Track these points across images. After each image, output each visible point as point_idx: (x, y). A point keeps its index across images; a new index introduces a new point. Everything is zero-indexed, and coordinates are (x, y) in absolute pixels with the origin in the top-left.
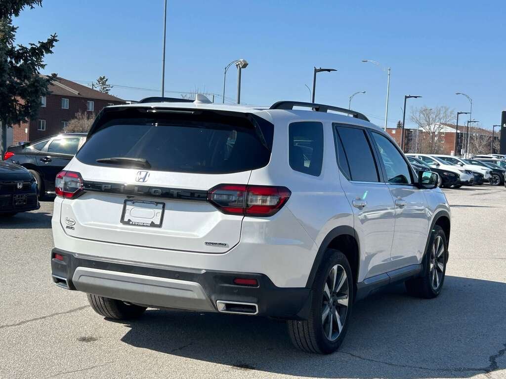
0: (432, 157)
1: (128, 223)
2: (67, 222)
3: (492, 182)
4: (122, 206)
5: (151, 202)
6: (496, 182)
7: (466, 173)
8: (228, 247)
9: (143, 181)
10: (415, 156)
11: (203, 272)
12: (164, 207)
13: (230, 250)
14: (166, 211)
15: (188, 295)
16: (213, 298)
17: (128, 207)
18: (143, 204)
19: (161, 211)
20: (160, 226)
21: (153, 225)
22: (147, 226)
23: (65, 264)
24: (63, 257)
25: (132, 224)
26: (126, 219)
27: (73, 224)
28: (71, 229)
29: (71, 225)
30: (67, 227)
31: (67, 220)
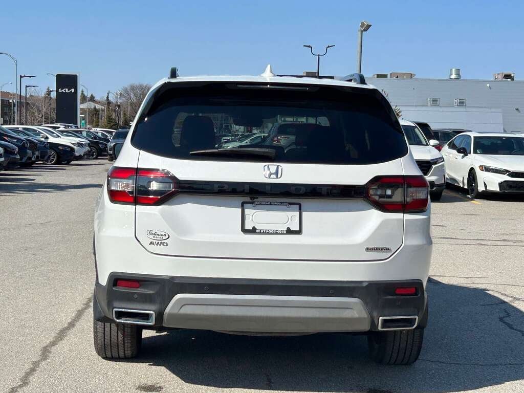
0: (38, 128)
1: (254, 231)
2: (152, 237)
3: (88, 155)
4: (240, 210)
5: (282, 204)
6: (93, 155)
7: (79, 146)
8: (391, 251)
9: (277, 177)
10: (18, 128)
11: (365, 284)
12: (300, 209)
13: (392, 255)
14: (304, 214)
15: (347, 314)
16: (375, 314)
17: (247, 211)
18: (270, 205)
19: (297, 213)
20: (299, 232)
21: (289, 231)
22: (282, 234)
23: (151, 292)
24: (141, 283)
25: (260, 233)
26: (248, 226)
27: (164, 238)
28: (160, 245)
29: (160, 239)
30: (151, 243)
31: (152, 234)
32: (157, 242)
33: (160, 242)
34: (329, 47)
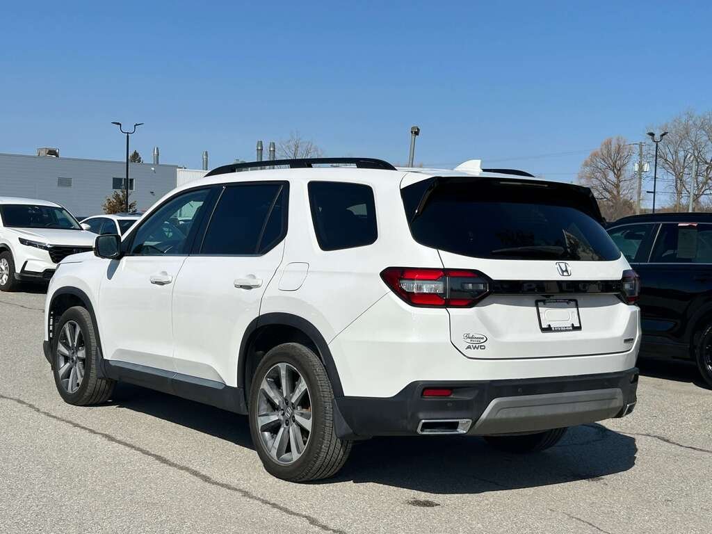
1: (549, 329)
2: (469, 340)
4: (535, 309)
5: (564, 301)
8: (633, 342)
9: (568, 275)
12: (577, 305)
13: (633, 345)
14: (580, 310)
16: (625, 402)
17: (540, 310)
19: (575, 310)
20: (579, 328)
21: (574, 328)
23: (469, 398)
24: (454, 390)
25: (555, 331)
26: (544, 326)
27: (482, 341)
28: (477, 349)
29: (478, 343)
30: (469, 347)
31: (469, 338)
32: (474, 345)
33: (477, 345)
34: (137, 125)
